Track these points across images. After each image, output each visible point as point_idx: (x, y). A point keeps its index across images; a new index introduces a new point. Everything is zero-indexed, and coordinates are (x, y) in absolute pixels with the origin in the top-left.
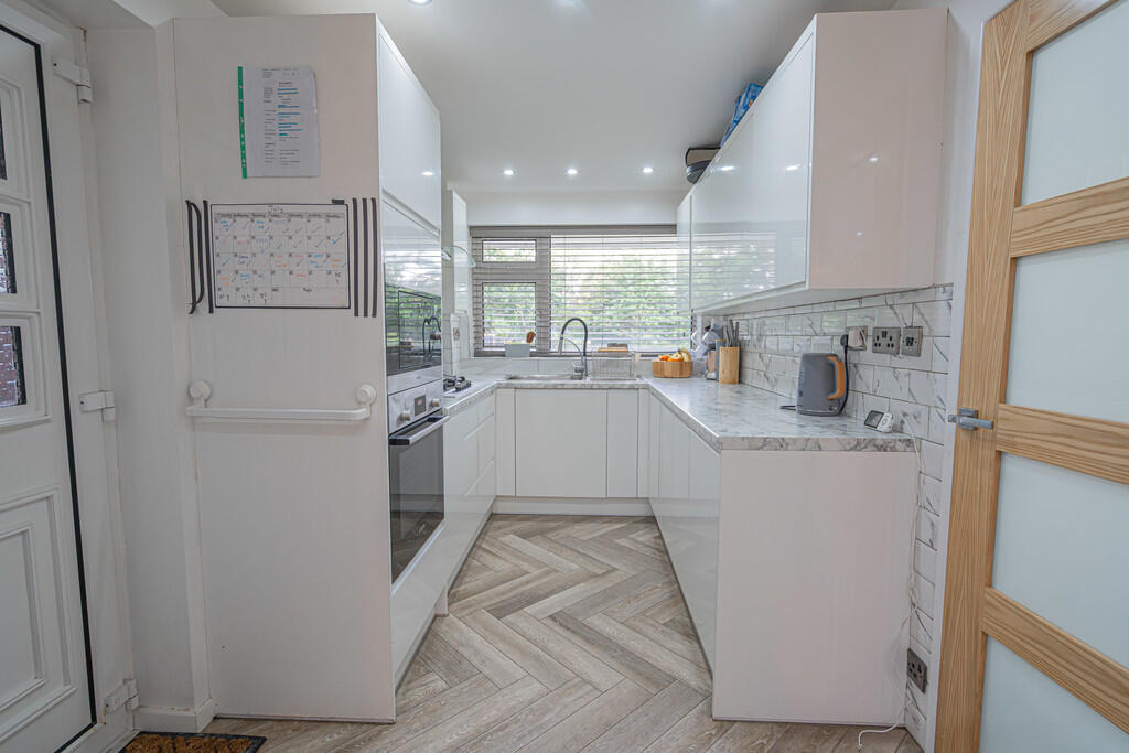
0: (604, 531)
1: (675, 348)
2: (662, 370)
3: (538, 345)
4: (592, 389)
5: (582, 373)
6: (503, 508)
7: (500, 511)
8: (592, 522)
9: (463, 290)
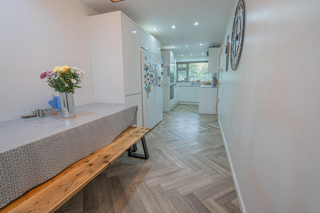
1: (207, 80)
2: (205, 84)
3: (187, 80)
4: (194, 86)
7: (179, 104)
9: (175, 72)
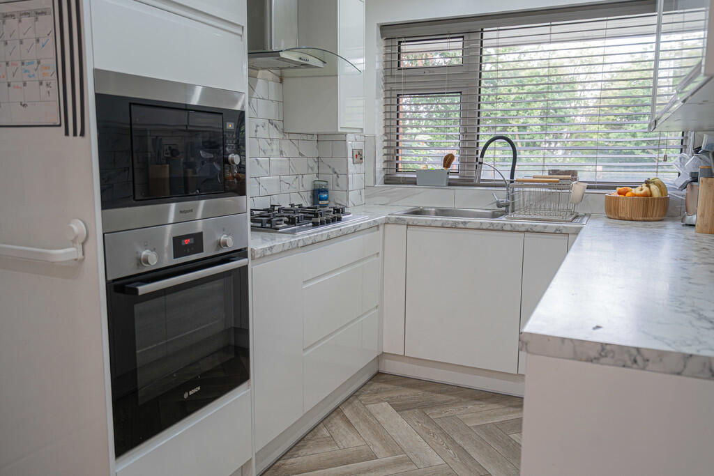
0: (504, 418)
1: (642, 176)
2: (617, 209)
3: (461, 171)
4: (503, 230)
5: (506, 208)
6: (392, 367)
7: (388, 370)
8: (497, 403)
